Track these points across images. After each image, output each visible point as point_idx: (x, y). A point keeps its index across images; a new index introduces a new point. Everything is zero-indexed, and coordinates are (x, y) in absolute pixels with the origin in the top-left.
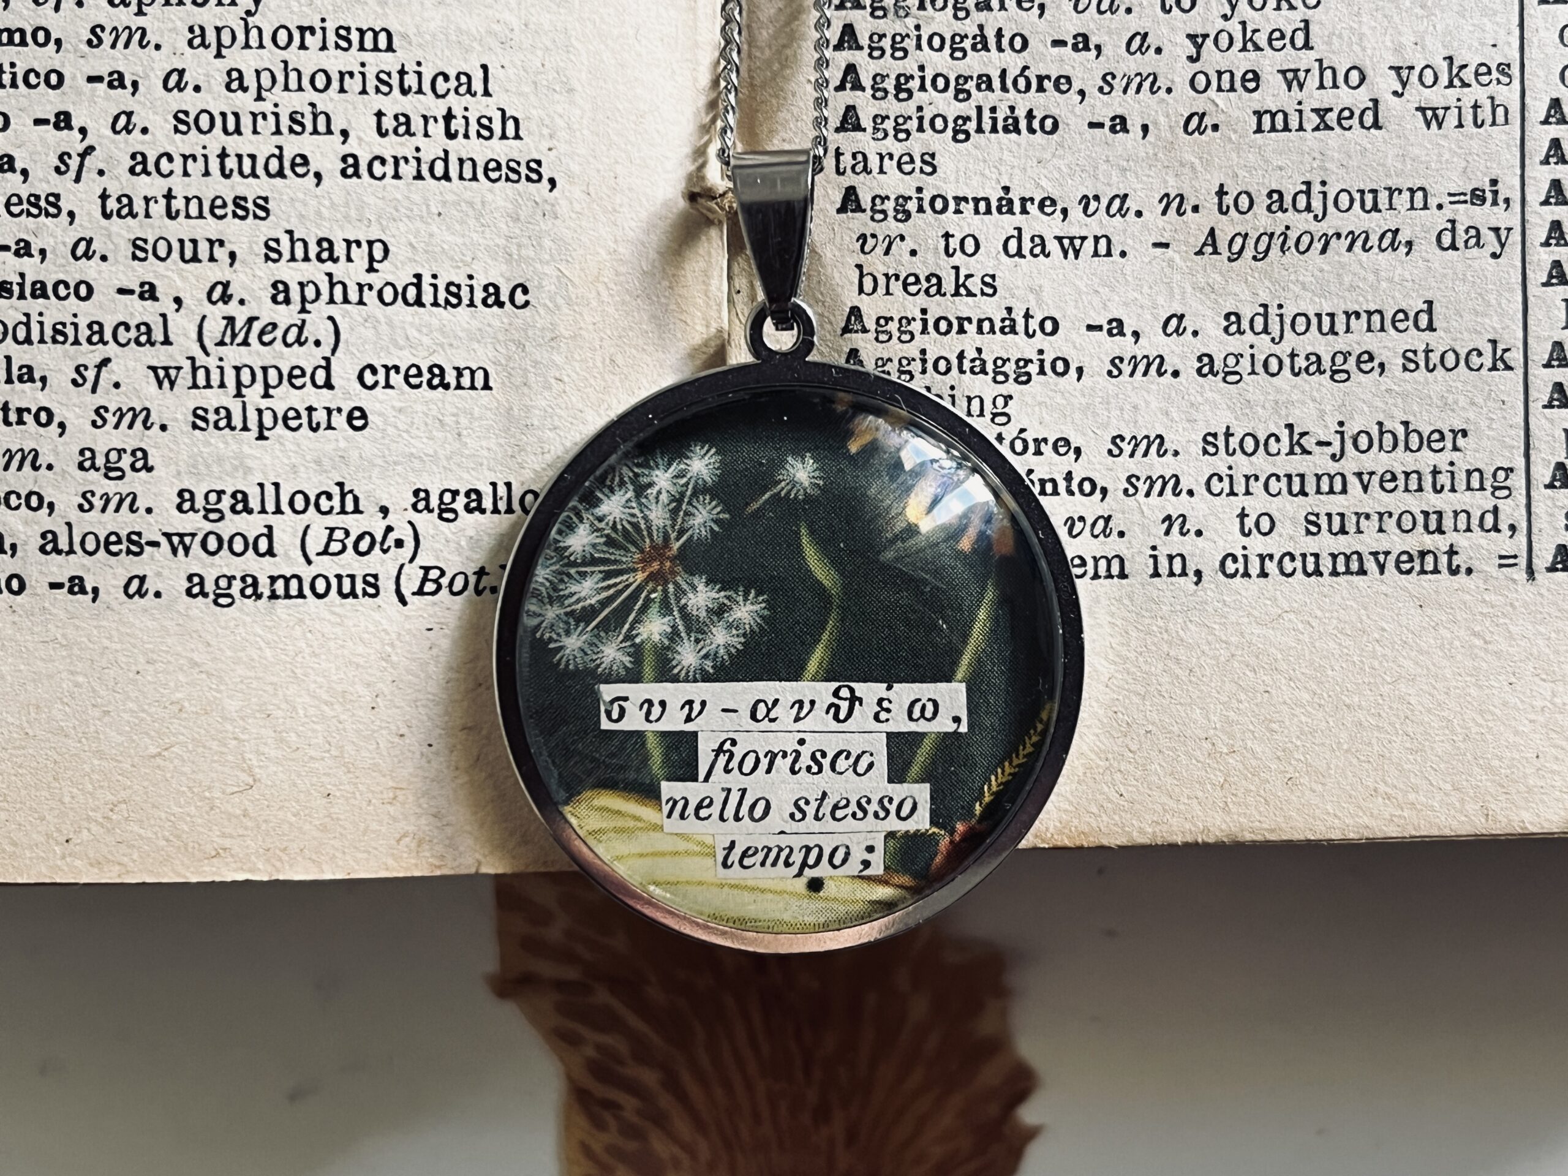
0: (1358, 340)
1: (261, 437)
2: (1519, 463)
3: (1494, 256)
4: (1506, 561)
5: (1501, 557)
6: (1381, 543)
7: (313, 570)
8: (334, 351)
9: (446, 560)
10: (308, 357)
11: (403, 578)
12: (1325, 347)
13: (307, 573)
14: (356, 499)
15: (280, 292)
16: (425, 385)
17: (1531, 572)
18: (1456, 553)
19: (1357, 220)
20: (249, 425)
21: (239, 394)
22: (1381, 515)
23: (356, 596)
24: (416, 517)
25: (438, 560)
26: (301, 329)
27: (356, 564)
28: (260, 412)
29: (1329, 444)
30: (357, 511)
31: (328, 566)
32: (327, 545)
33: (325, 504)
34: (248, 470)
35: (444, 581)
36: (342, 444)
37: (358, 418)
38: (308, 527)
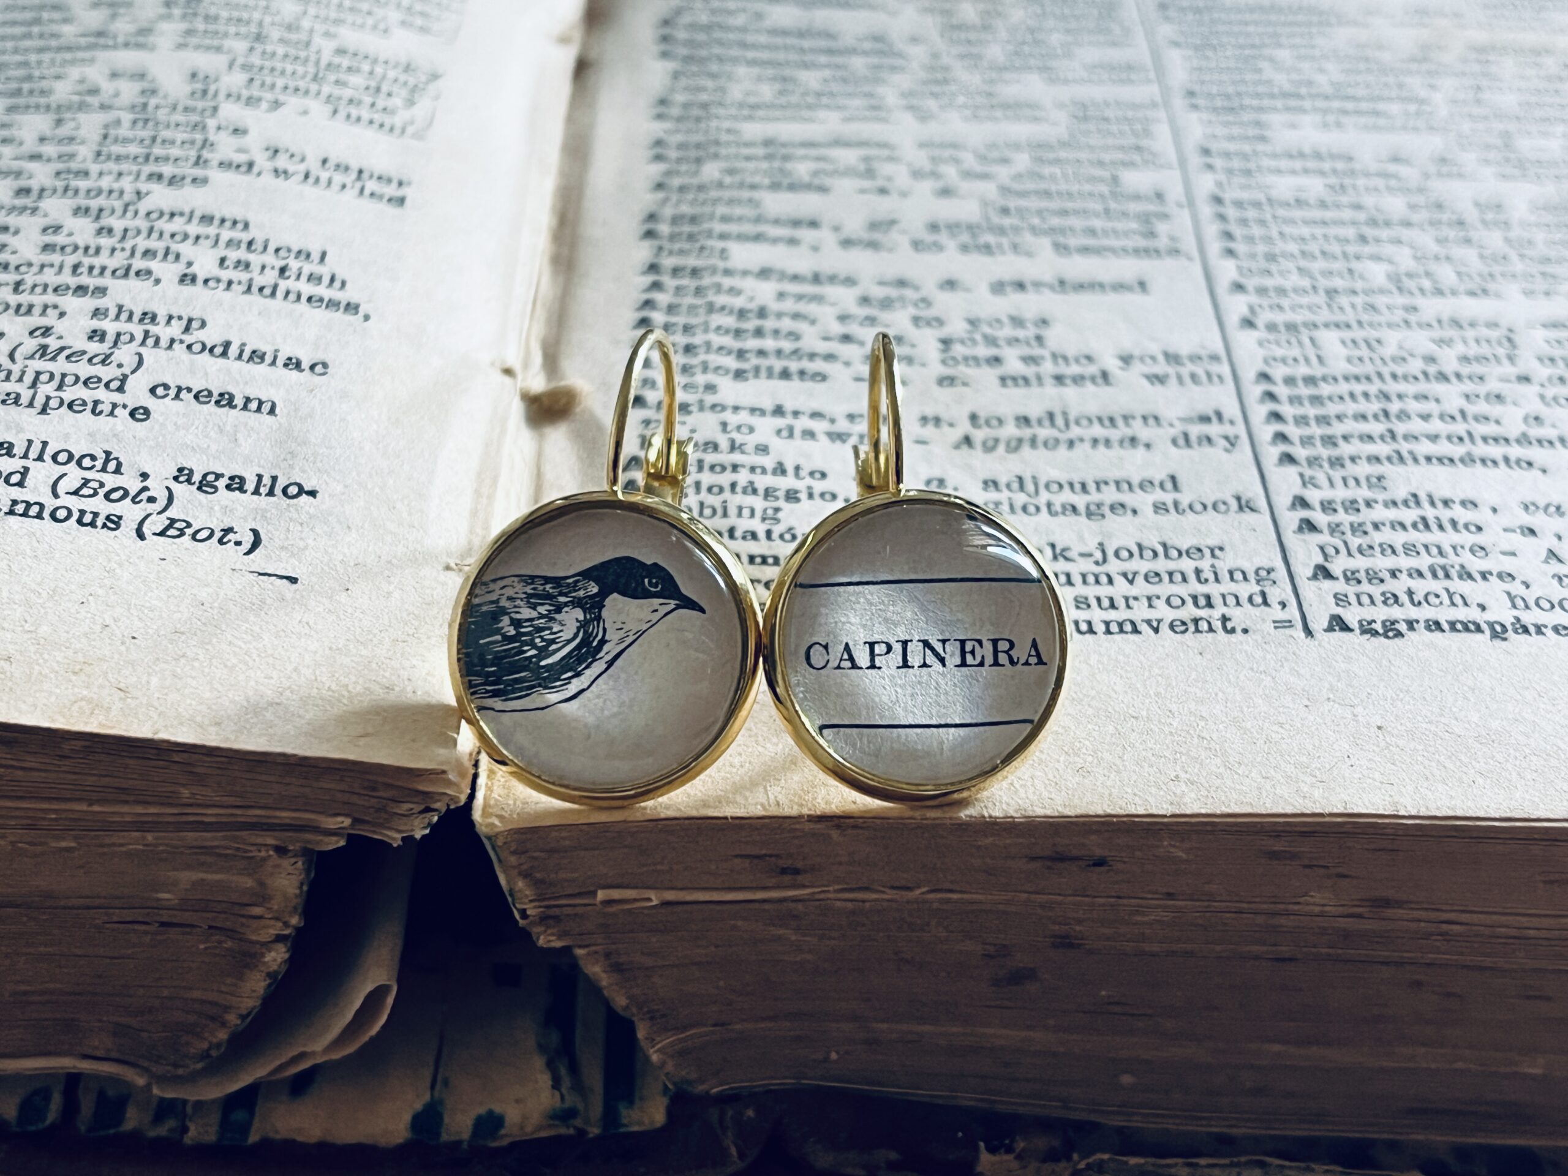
0: (1110, 495)
1: (44, 411)
2: (1279, 564)
3: (1227, 450)
4: (1282, 624)
5: (1274, 622)
6: (1152, 615)
7: (58, 503)
8: (133, 372)
9: (196, 518)
10: (107, 373)
11: (147, 522)
12: (1080, 501)
13: (50, 503)
14: (119, 465)
15: (96, 335)
16: (213, 402)
17: (1308, 632)
18: (1230, 619)
19: (1097, 431)
20: (35, 404)
21: (34, 385)
22: (1149, 599)
23: (96, 527)
24: (175, 486)
25: (187, 515)
26: (108, 356)
27: (102, 506)
28: (48, 398)
29: (1090, 555)
30: (118, 471)
31: (75, 503)
32: (80, 488)
33: (87, 462)
34: (20, 430)
35: (189, 531)
36: (120, 428)
37: (139, 414)
38: (65, 474)
